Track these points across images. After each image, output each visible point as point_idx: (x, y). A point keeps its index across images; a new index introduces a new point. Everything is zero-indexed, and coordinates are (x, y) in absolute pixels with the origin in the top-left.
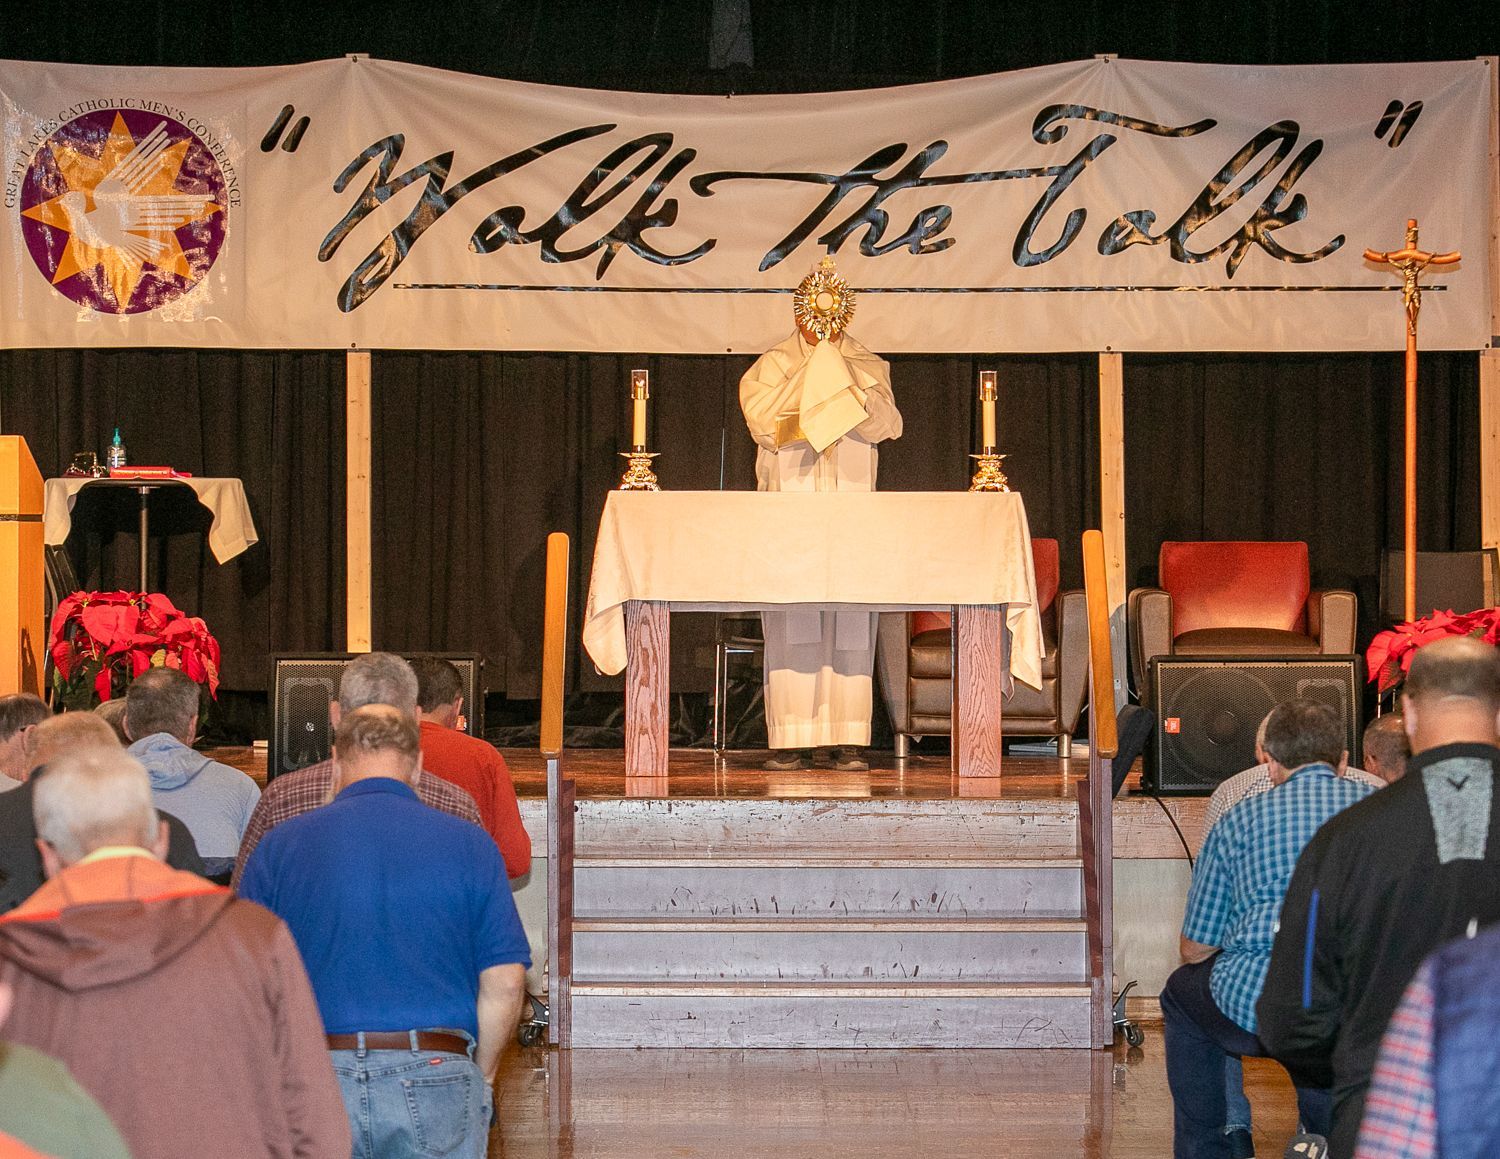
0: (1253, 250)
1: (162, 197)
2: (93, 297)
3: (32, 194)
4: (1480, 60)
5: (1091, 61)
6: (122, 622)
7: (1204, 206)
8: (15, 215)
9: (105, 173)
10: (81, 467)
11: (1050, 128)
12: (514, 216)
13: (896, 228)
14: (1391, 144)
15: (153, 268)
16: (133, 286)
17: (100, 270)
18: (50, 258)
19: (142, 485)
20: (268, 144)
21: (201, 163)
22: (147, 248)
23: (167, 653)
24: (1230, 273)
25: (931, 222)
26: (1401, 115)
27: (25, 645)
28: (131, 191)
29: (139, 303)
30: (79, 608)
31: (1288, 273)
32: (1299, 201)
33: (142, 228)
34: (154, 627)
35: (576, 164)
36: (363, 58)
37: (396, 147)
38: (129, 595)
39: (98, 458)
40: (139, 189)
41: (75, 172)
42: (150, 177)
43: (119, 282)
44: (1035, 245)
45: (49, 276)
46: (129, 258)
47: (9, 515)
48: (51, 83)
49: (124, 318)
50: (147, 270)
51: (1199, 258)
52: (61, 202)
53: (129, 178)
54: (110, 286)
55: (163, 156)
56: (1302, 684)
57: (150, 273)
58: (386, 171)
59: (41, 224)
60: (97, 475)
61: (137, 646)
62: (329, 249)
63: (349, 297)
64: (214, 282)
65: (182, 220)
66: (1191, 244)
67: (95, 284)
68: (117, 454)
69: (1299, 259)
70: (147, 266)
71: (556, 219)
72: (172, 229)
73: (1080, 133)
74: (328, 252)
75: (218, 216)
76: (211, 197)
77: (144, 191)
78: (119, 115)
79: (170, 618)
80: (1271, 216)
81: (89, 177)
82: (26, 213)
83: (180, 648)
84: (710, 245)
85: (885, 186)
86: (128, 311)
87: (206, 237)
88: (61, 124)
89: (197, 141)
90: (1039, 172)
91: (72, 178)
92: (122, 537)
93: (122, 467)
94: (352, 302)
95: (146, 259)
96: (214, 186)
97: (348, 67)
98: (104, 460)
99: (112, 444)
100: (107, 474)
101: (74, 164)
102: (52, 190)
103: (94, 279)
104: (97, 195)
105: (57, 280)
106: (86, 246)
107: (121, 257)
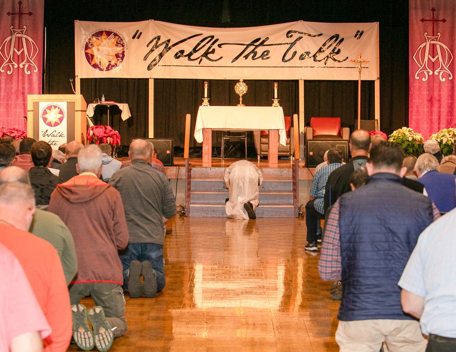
0: (330, 60)
1: (113, 48)
2: (99, 68)
3: (87, 47)
4: (375, 23)
5: (298, 22)
6: (101, 132)
7: (320, 51)
8: (83, 52)
9: (101, 43)
10: (96, 101)
11: (290, 35)
12: (182, 52)
13: (259, 55)
14: (357, 39)
15: (111, 62)
16: (107, 65)
17: (100, 62)
18: (90, 60)
19: (108, 105)
20: (134, 37)
21: (120, 41)
22: (110, 58)
23: (110, 138)
24: (325, 64)
25: (266, 53)
26: (359, 33)
27: (82, 136)
28: (106, 47)
29: (108, 69)
31: (337, 64)
32: (339, 50)
33: (109, 54)
34: (108, 133)
35: (195, 42)
36: (153, 20)
37: (159, 38)
38: (103, 126)
40: (108, 46)
41: (95, 43)
42: (110, 44)
43: (104, 65)
44: (287, 58)
45: (90, 64)
46: (106, 60)
47: (79, 110)
48: (91, 25)
49: (105, 72)
51: (319, 61)
52: (92, 49)
53: (106, 44)
54: (102, 66)
55: (113, 40)
56: (337, 145)
58: (157, 43)
59: (89, 53)
60: (99, 103)
61: (104, 136)
63: (149, 68)
64: (123, 65)
65: (116, 53)
66: (317, 58)
68: (103, 99)
69: (339, 61)
70: (110, 62)
71: (191, 52)
72: (114, 54)
73: (296, 36)
74: (145, 58)
75: (124, 52)
76: (122, 48)
78: (104, 32)
79: (111, 131)
80: (334, 53)
81: (98, 44)
82: (86, 51)
83: (113, 137)
84: (221, 58)
85: (257, 46)
86: (106, 71)
87: (121, 56)
88: (93, 34)
89: (120, 37)
90: (287, 44)
91: (95, 44)
92: (104, 116)
93: (104, 101)
95: (109, 60)
96: (123, 46)
97: (150, 22)
98: (100, 100)
99: (102, 97)
100: (101, 103)
101: (95, 41)
102: (91, 47)
103: (99, 64)
104: (100, 48)
105: (92, 64)
106: (97, 58)
107: (104, 60)
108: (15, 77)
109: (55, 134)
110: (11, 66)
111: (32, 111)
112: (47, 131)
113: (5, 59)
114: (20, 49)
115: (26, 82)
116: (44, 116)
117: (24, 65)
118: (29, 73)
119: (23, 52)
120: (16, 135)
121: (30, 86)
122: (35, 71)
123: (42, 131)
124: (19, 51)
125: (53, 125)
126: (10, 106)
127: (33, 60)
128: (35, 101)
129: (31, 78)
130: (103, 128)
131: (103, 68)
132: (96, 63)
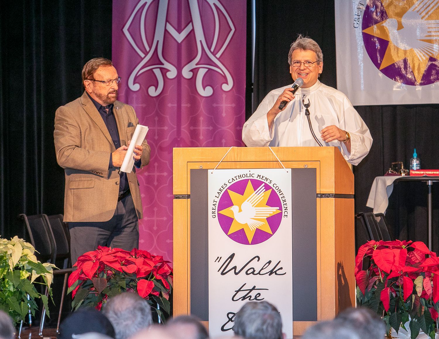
2: (402, 77)
3: (368, 20)
6: (397, 259)
8: (359, 33)
9: (408, 7)
10: (396, 170)
15: (435, 60)
16: (424, 68)
17: (405, 61)
18: (378, 55)
19: (429, 180)
22: (432, 49)
23: (424, 278)
27: (340, 272)
28: (422, 18)
29: (427, 79)
30: (372, 250)
33: (429, 38)
34: (418, 261)
38: (402, 243)
39: (404, 165)
40: (427, 16)
41: (392, 8)
43: (416, 68)
45: (378, 65)
46: (422, 55)
47: (329, 194)
49: (419, 88)
50: (431, 61)
52: (384, 24)
53: (422, 10)
54: (411, 70)
57: (434, 63)
59: (373, 37)
60: (403, 175)
61: (406, 274)
67: (403, 69)
68: (415, 163)
70: (432, 59)
77: (430, 18)
79: (427, 256)
81: (398, 10)
82: (365, 31)
83: (432, 275)
86: (421, 84)
91: (390, 11)
93: (417, 170)
95: (431, 55)
98: (408, 166)
99: (412, 157)
100: (409, 174)
102: (379, 18)
103: (402, 67)
104: (403, 20)
105: (382, 67)
106: (398, 49)
107: (417, 54)
108: (170, 105)
109: (257, 265)
110: (158, 72)
111: (188, 196)
112: (232, 256)
113: (142, 55)
114: (183, 27)
115: (201, 119)
116: (222, 212)
117: (195, 71)
118: (208, 92)
119: (192, 35)
120: (139, 270)
121: (211, 128)
122: (226, 88)
123: (219, 259)
124: (179, 31)
125: (250, 239)
126: (156, 183)
127: (218, 55)
128: (197, 166)
129: (215, 105)
130: (404, 247)
131: (415, 77)
132: (393, 65)
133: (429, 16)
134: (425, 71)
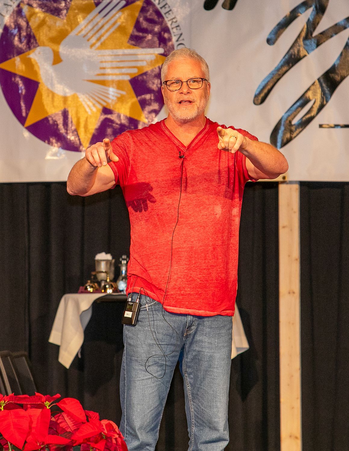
1: (120, 52)
2: (60, 138)
3: (7, 49)
9: (69, 29)
15: (111, 112)
16: (94, 125)
17: (65, 114)
18: (23, 104)
20: (210, 4)
21: (150, 21)
22: (107, 94)
28: (92, 46)
33: (101, 78)
37: (321, 4)
40: (98, 44)
41: (45, 29)
42: (108, 34)
43: (82, 125)
45: (22, 120)
46: (91, 104)
50: (105, 114)
52: (31, 56)
53: (90, 35)
54: (73, 128)
57: (109, 116)
58: (312, 25)
59: (15, 75)
62: (262, 95)
63: (280, 136)
65: (135, 71)
67: (61, 126)
70: (106, 111)
72: (128, 78)
74: (262, 97)
76: (161, 50)
77: (103, 46)
81: (54, 33)
82: (2, 66)
87: (156, 85)
91: (42, 35)
94: (282, 140)
95: (105, 104)
96: (163, 41)
101: (43, 23)
102: (23, 46)
103: (60, 122)
104: (62, 49)
105: (29, 122)
106: (53, 94)
107: (84, 103)
130: (47, 404)
131: (79, 139)
132: (46, 119)
133: (102, 44)
134: (96, 129)
